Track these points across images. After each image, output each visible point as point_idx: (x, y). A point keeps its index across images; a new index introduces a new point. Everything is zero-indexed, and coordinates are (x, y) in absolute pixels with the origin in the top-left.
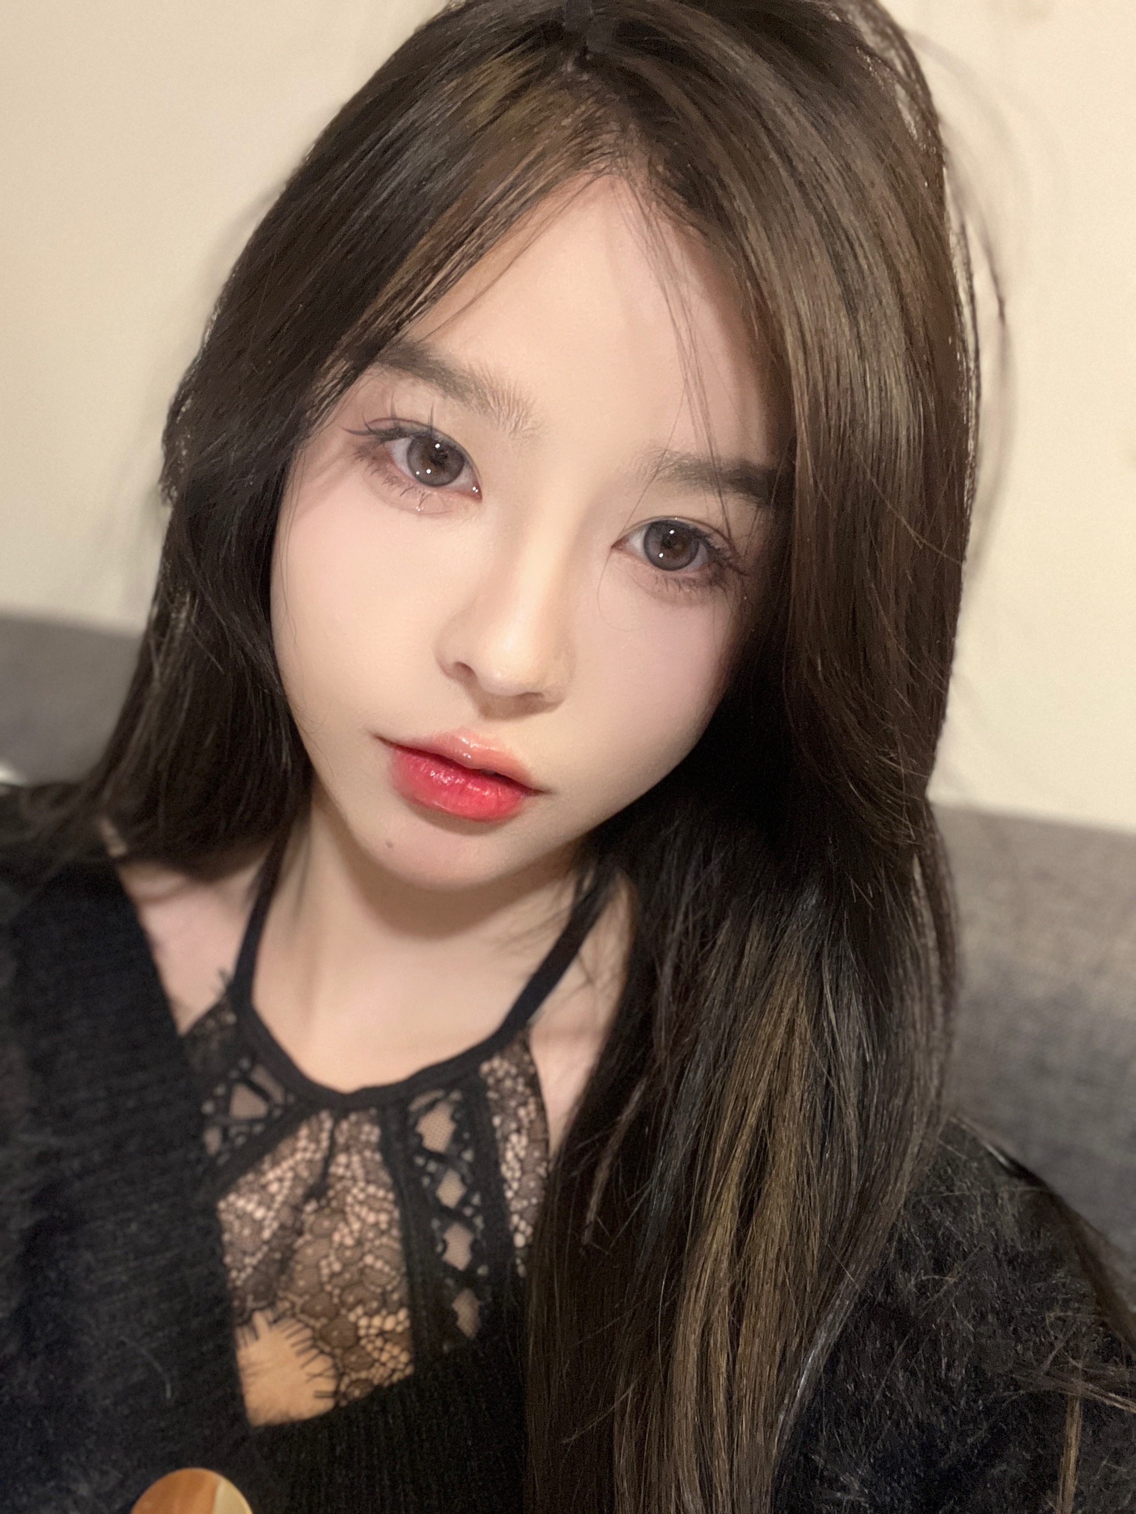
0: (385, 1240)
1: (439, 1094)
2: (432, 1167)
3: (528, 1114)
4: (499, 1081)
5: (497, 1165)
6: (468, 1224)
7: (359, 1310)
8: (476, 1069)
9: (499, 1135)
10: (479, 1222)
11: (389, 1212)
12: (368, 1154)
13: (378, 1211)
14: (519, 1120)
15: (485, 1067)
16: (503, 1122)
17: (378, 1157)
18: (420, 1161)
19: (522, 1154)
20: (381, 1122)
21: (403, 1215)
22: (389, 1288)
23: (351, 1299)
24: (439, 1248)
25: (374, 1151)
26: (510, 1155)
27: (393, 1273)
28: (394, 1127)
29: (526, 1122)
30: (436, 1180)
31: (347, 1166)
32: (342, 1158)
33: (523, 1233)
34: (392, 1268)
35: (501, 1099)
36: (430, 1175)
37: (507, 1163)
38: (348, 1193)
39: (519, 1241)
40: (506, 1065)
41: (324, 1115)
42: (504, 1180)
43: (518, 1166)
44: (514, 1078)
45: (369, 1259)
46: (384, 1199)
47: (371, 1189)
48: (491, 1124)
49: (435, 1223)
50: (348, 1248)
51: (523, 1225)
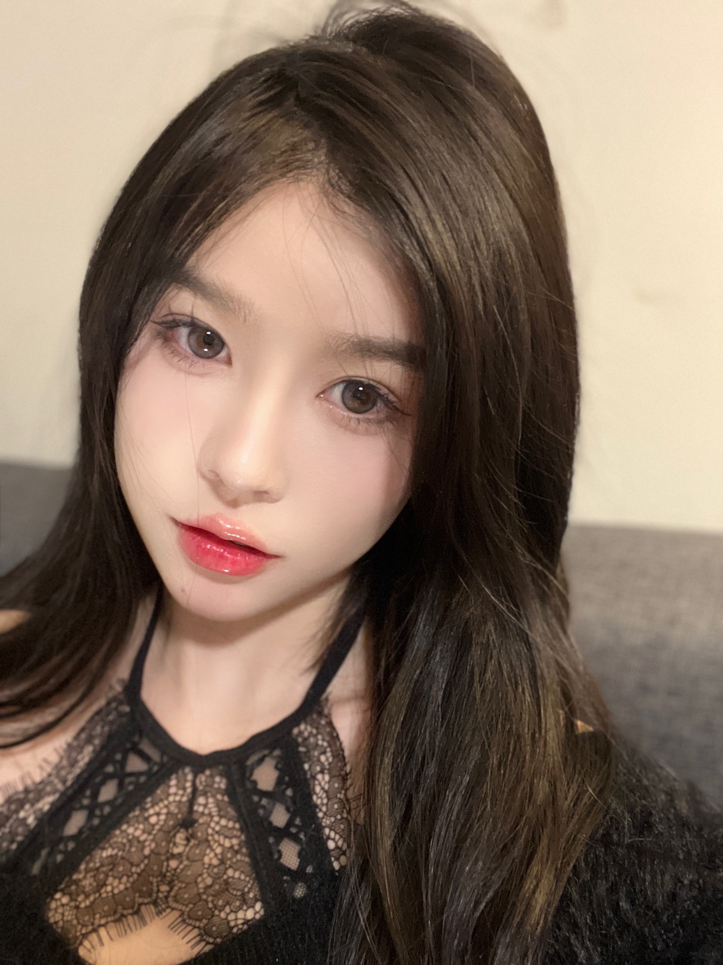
0: (239, 857)
3: (327, 759)
5: (310, 796)
7: (228, 909)
10: (302, 836)
11: (238, 837)
13: (231, 837)
14: (322, 765)
18: (256, 798)
23: (220, 903)
24: (276, 856)
27: (248, 879)
28: (235, 777)
29: (326, 764)
30: (269, 812)
31: (205, 806)
32: (201, 800)
33: (334, 839)
34: (246, 876)
35: (308, 751)
36: (264, 807)
37: (317, 794)
38: (209, 826)
39: (331, 845)
40: (309, 728)
41: (187, 770)
42: (316, 806)
43: (324, 795)
44: (315, 736)
45: (230, 872)
46: (233, 828)
47: (223, 822)
48: (303, 769)
49: (271, 840)
50: (215, 867)
51: (332, 834)
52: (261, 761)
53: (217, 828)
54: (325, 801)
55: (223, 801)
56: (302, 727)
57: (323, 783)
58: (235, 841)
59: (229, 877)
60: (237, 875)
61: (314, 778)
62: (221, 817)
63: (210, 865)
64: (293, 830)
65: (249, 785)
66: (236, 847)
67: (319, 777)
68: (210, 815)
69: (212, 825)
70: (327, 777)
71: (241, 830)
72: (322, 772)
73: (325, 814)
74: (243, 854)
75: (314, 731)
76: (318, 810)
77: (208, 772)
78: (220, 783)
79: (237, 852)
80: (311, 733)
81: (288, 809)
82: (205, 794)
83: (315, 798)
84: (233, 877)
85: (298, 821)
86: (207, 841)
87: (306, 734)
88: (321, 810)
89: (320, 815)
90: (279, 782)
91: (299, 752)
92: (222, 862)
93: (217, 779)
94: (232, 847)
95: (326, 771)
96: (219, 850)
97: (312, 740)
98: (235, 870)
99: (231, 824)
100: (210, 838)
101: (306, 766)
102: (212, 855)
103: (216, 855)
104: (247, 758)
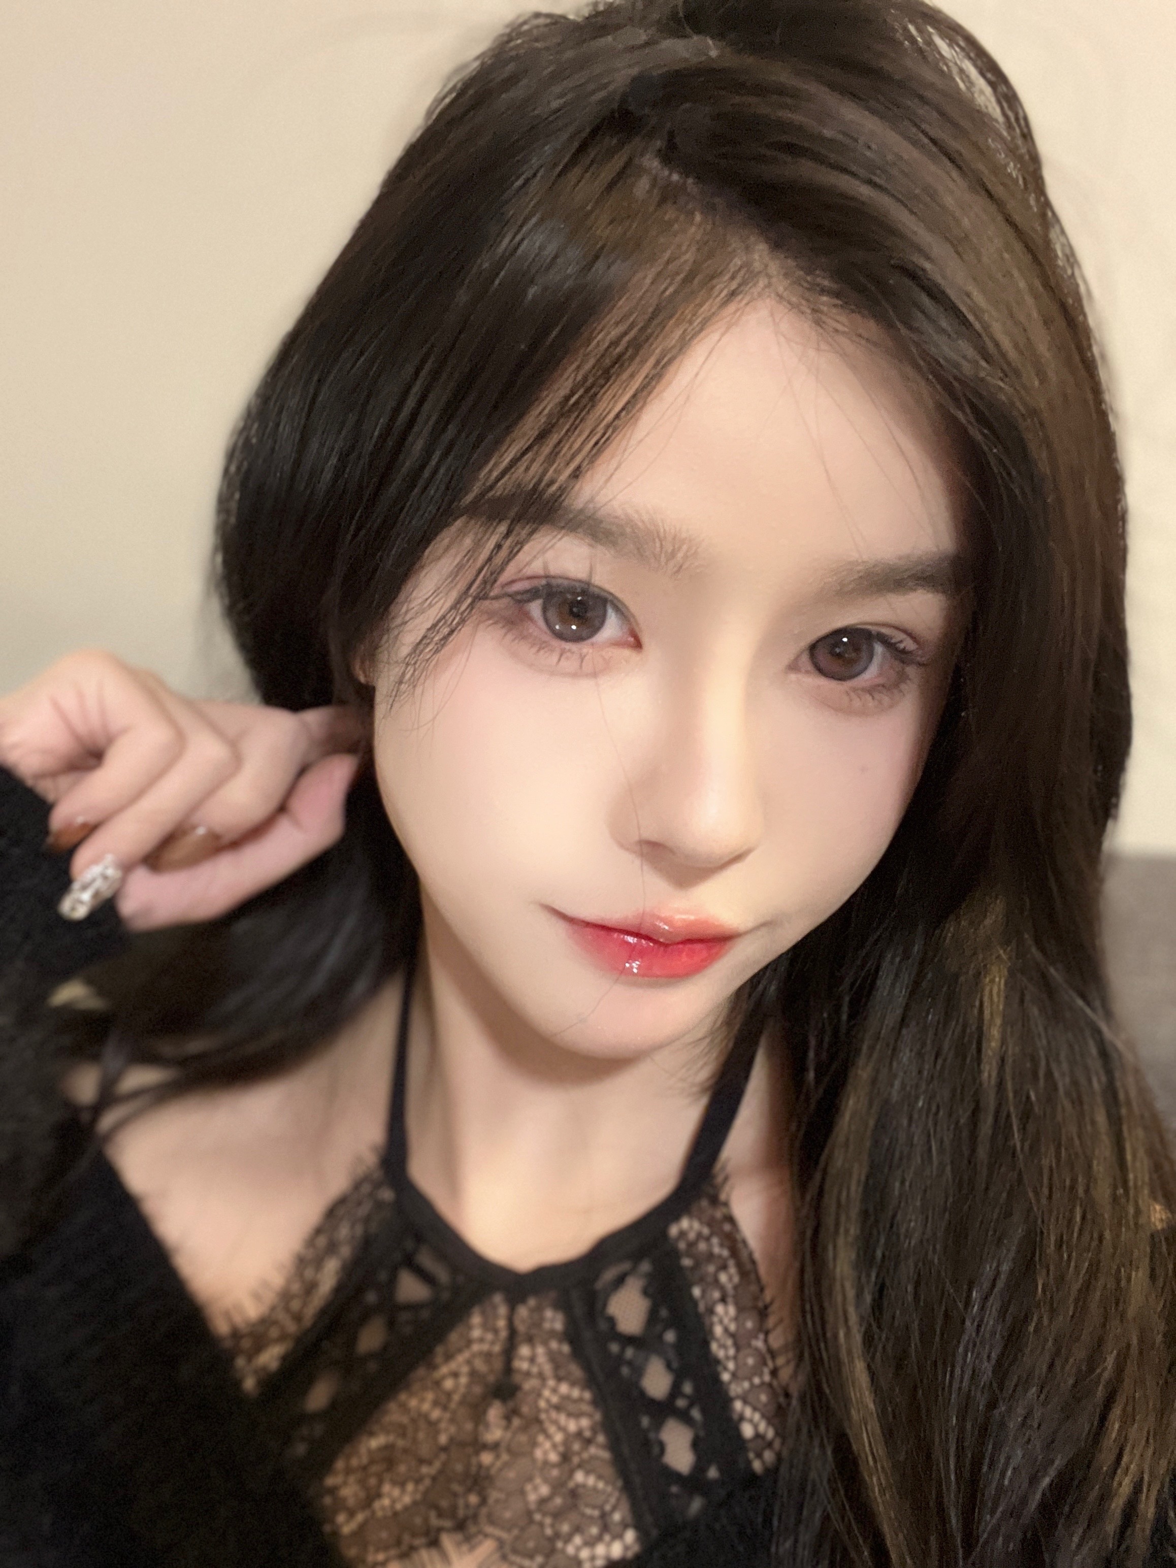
0: (593, 1450)
1: (626, 1266)
2: (629, 1353)
3: (730, 1278)
4: (692, 1245)
5: (705, 1344)
6: (684, 1417)
7: (578, 1540)
8: (664, 1234)
9: (702, 1307)
10: (696, 1414)
11: (590, 1416)
12: (554, 1345)
13: (577, 1415)
14: (722, 1288)
15: (674, 1230)
16: (704, 1292)
17: (566, 1348)
18: (614, 1348)
19: (732, 1327)
20: (564, 1305)
21: (606, 1416)
22: (608, 1508)
23: (565, 1528)
24: (656, 1450)
25: (560, 1341)
26: (718, 1330)
27: (609, 1489)
28: (579, 1310)
29: (729, 1287)
30: (639, 1371)
31: (532, 1360)
32: (524, 1350)
33: (751, 1421)
34: (607, 1483)
35: (697, 1265)
36: (630, 1363)
37: (717, 1340)
38: (539, 1395)
39: (747, 1431)
40: (696, 1225)
41: (498, 1298)
42: (717, 1362)
43: (729, 1342)
44: (708, 1239)
45: (579, 1477)
46: (581, 1400)
47: (564, 1388)
48: (691, 1296)
49: (645, 1421)
50: (554, 1466)
51: (748, 1412)
52: (620, 1281)
53: (555, 1399)
54: (732, 1352)
55: (560, 1352)
56: (685, 1223)
57: (726, 1321)
58: (585, 1422)
59: (578, 1486)
60: (591, 1481)
61: (711, 1311)
62: (559, 1379)
63: (546, 1463)
64: (681, 1403)
65: (603, 1326)
66: (587, 1434)
67: (720, 1309)
68: (541, 1376)
69: (546, 1393)
70: (732, 1310)
71: (595, 1403)
72: (723, 1300)
73: (734, 1375)
74: (599, 1446)
75: (706, 1231)
76: (720, 1368)
77: (532, 1302)
78: (554, 1320)
79: (588, 1442)
80: (699, 1236)
81: (669, 1366)
82: (530, 1340)
83: (714, 1346)
84: (584, 1486)
85: (688, 1388)
86: (539, 1421)
87: (692, 1236)
88: (725, 1369)
89: (726, 1377)
90: (652, 1318)
91: (681, 1268)
92: (565, 1457)
93: (549, 1313)
94: (579, 1434)
95: (730, 1300)
96: (559, 1437)
97: (702, 1246)
98: (588, 1473)
99: (576, 1393)
100: (543, 1416)
101: (696, 1292)
102: (547, 1445)
103: (554, 1446)
104: (597, 1277)
